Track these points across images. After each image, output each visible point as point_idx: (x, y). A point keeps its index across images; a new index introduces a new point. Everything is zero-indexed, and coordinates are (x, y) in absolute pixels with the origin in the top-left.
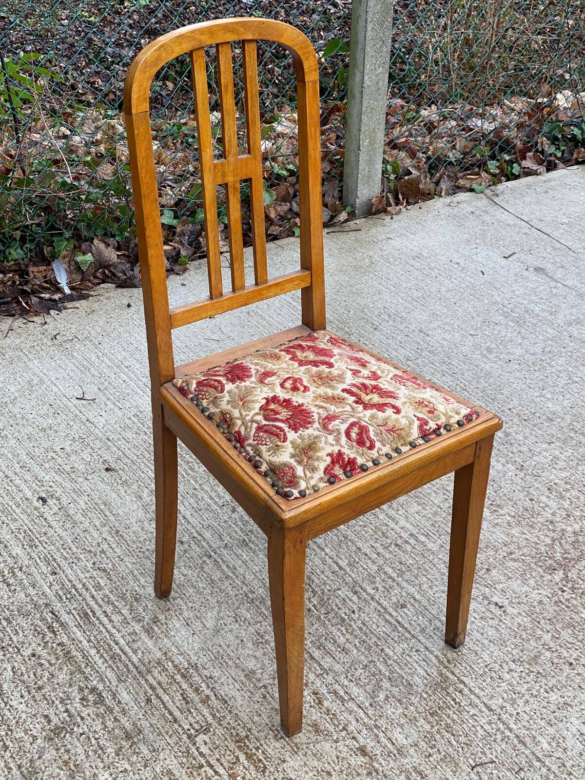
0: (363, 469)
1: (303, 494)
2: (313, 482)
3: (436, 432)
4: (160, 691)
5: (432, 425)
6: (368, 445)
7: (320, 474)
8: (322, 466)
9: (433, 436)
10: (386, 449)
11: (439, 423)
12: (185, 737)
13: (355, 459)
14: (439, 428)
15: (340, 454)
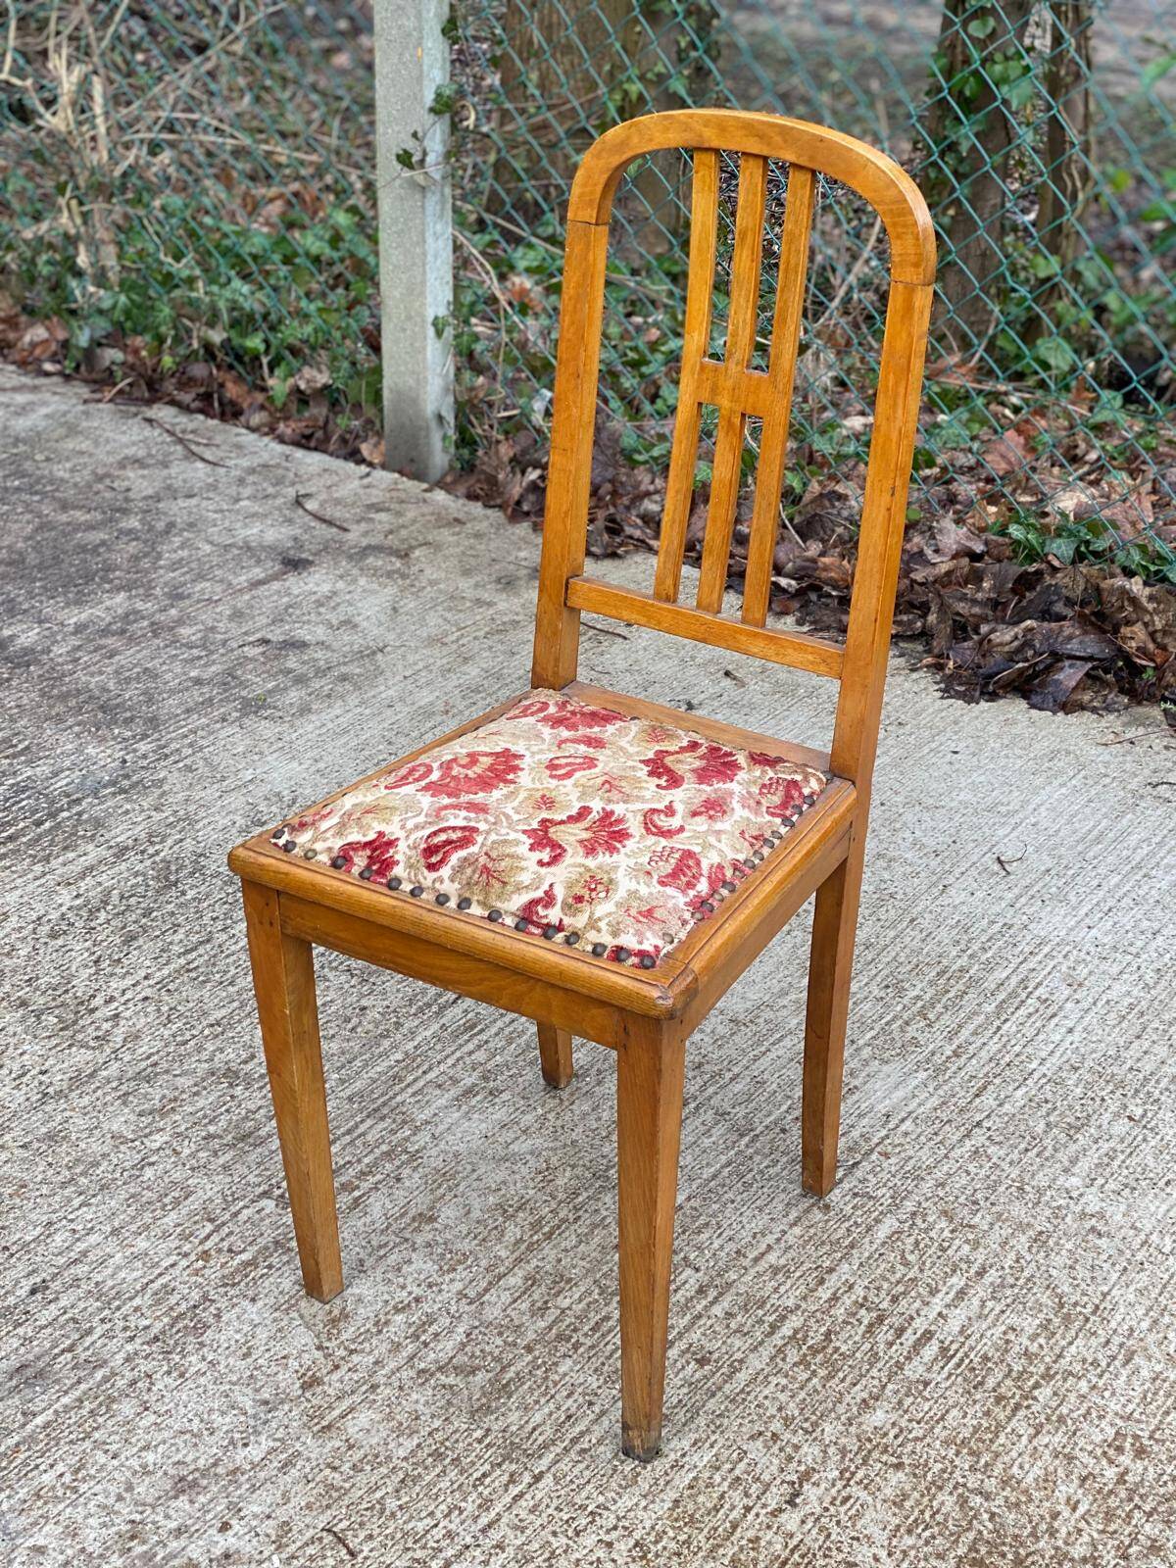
0: (393, 885)
1: (288, 848)
2: (319, 846)
3: (549, 930)
4: (348, 1138)
5: (553, 915)
6: (434, 860)
7: (338, 844)
8: (355, 836)
9: (537, 931)
10: (451, 888)
11: (567, 921)
12: (264, 1187)
13: (397, 863)
14: (560, 928)
15: (391, 843)
